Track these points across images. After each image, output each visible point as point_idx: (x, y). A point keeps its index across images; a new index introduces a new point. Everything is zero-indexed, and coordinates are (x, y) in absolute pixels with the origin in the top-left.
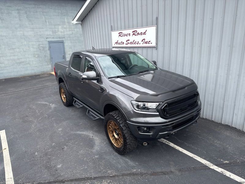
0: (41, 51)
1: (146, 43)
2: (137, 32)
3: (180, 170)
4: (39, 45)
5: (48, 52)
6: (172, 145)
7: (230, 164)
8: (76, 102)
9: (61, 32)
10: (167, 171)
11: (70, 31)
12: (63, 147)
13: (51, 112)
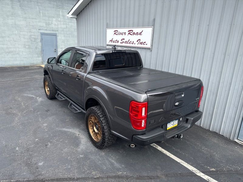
0: (33, 42)
1: (141, 43)
2: (133, 32)
3: (166, 176)
4: (31, 36)
5: (40, 44)
6: (159, 148)
9: (55, 25)
10: (154, 176)
11: (64, 24)
12: (46, 144)
13: (37, 106)
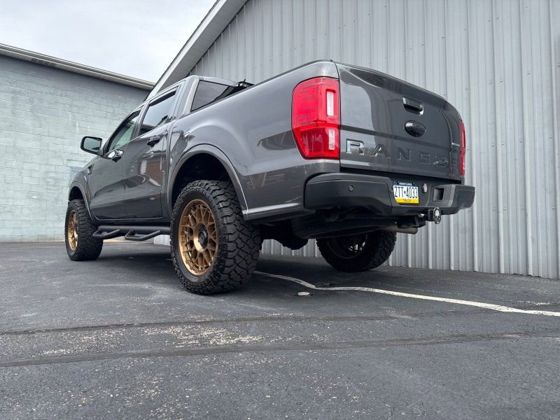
0: (49, 187)
3: (415, 315)
4: (47, 172)
7: (554, 305)
10: (378, 316)
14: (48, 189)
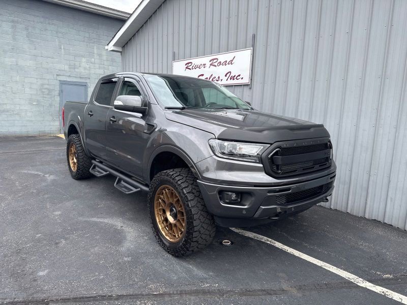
0: (45, 96)
1: (233, 78)
2: (218, 61)
3: (300, 288)
4: (42, 85)
5: (57, 99)
6: (279, 245)
7: (396, 279)
8: (97, 168)
9: (85, 68)
10: (275, 289)
12: (57, 241)
13: (46, 186)
14: (43, 97)
